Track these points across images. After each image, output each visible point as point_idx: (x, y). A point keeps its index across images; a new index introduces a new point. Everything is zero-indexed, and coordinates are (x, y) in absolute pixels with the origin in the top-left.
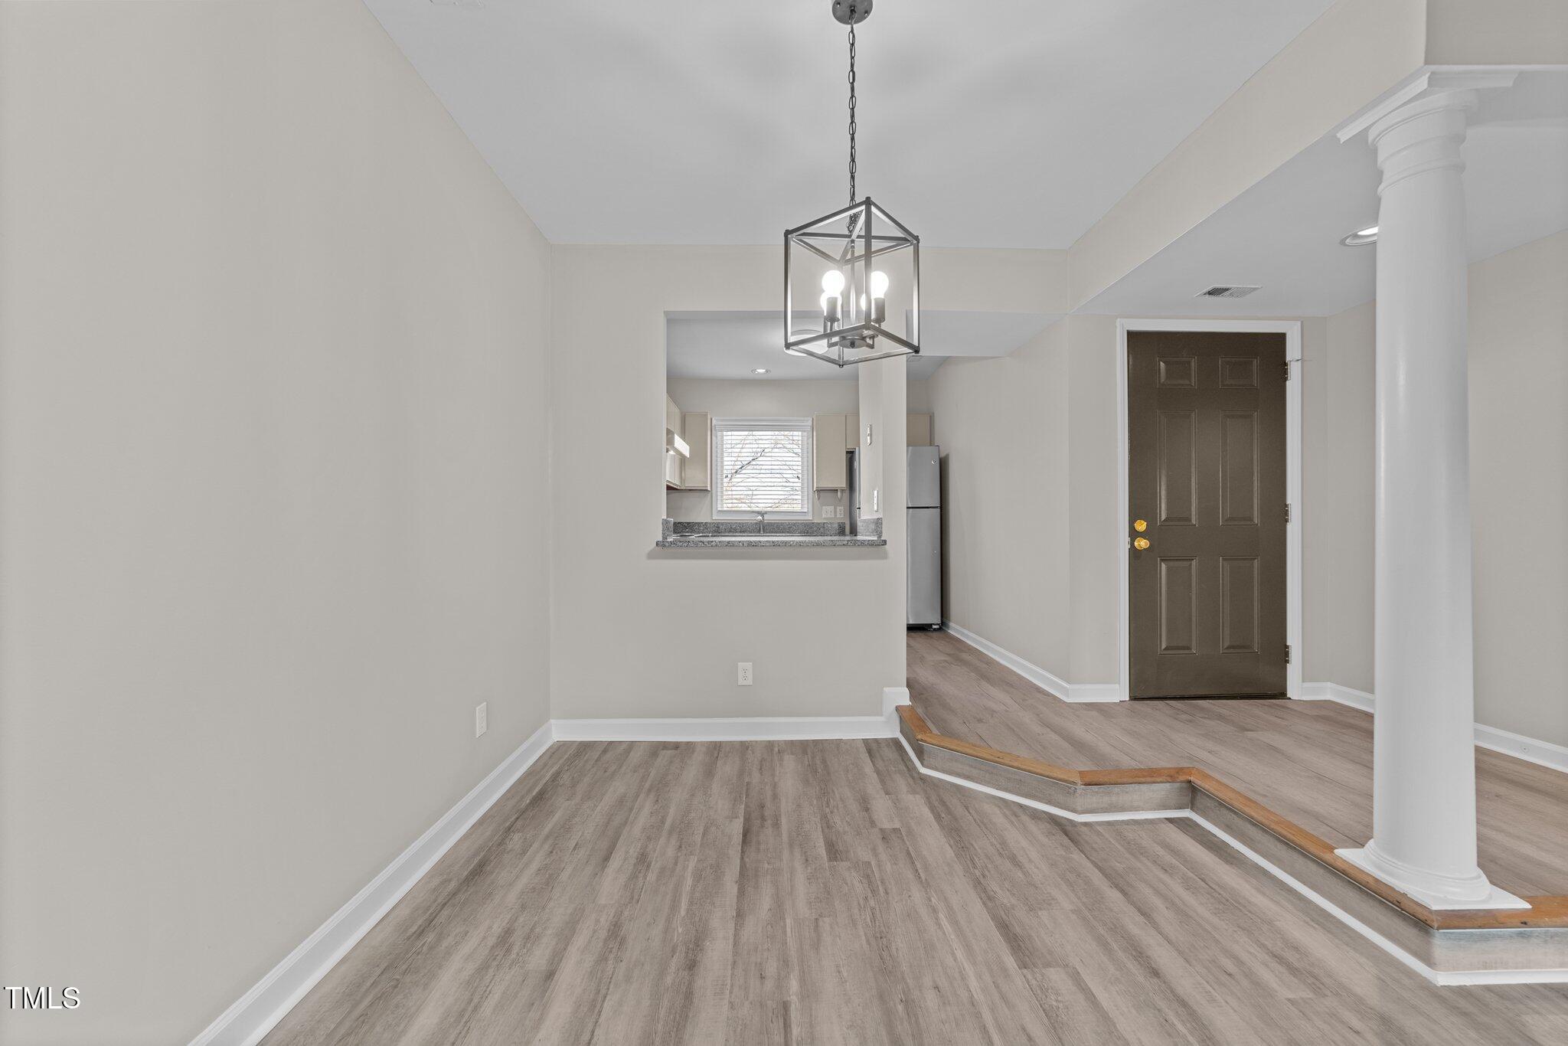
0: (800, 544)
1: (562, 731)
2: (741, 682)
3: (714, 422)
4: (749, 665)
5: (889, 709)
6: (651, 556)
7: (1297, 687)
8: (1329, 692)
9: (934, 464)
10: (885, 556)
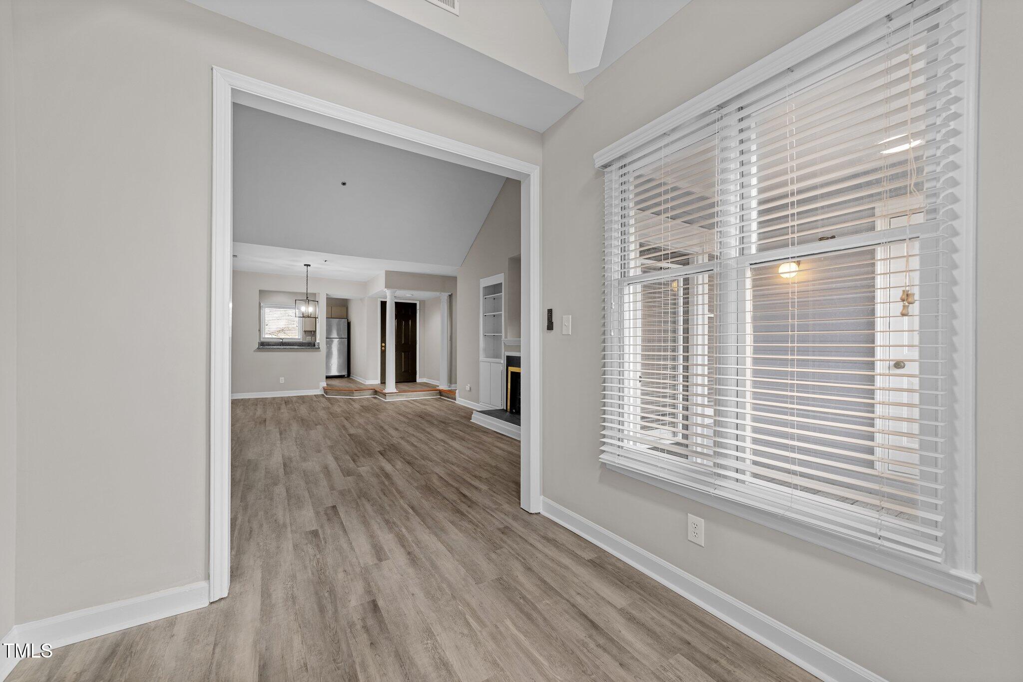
0: (297, 348)
2: (281, 382)
4: (283, 378)
5: (321, 387)
6: (255, 351)
7: (418, 380)
8: (425, 380)
9: (346, 324)
10: (320, 351)
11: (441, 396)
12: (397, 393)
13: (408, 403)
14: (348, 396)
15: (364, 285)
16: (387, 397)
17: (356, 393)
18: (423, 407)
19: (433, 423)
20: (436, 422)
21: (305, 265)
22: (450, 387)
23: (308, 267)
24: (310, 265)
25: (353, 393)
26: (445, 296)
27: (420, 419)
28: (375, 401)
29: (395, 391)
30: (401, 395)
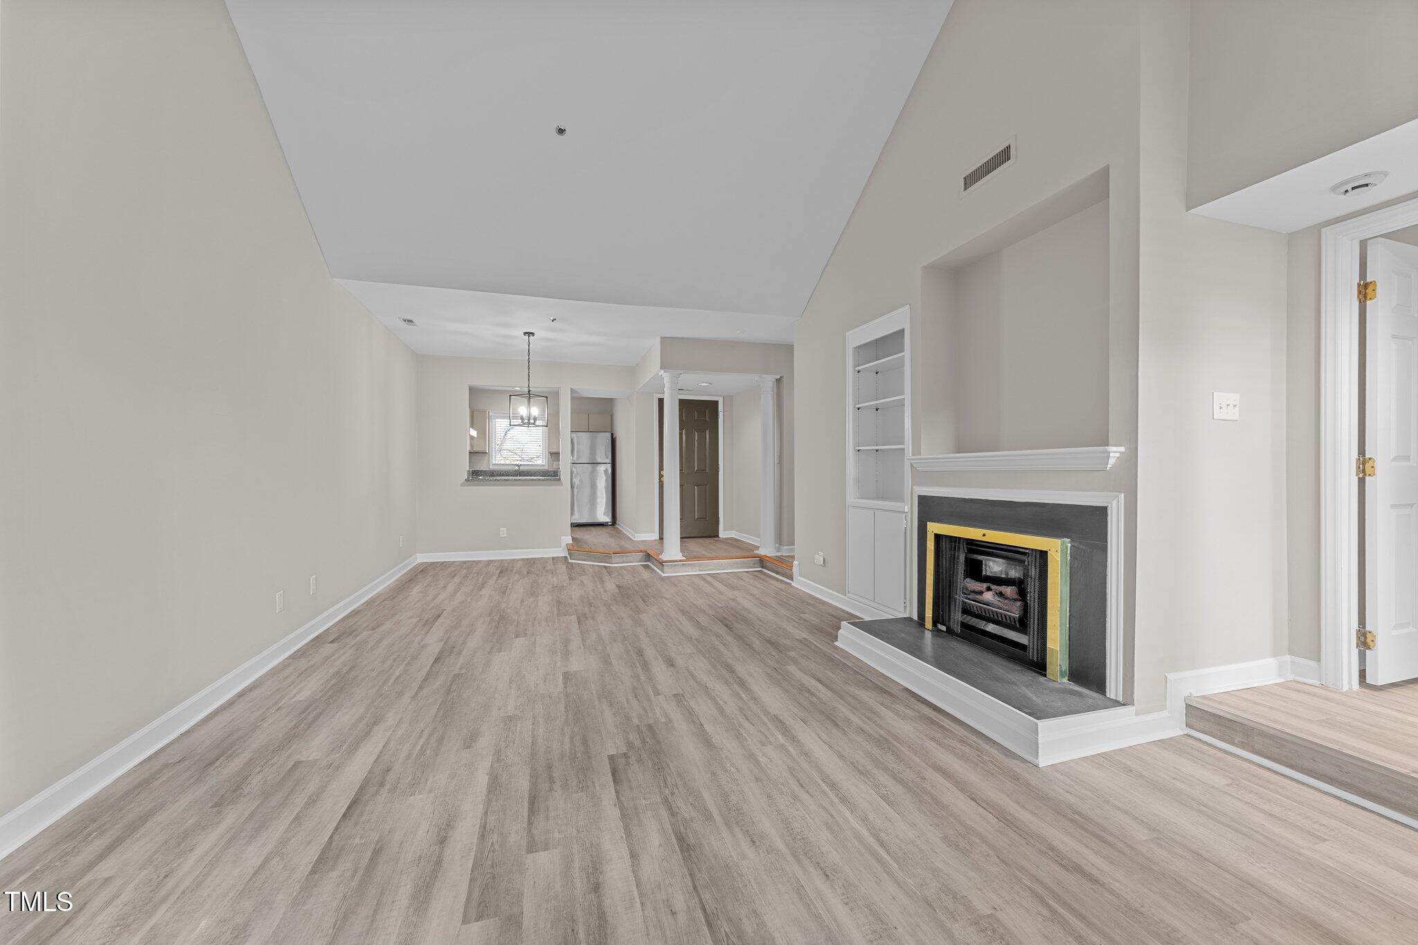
1: (422, 558)
2: (502, 536)
3: (491, 414)
4: (505, 529)
5: (564, 545)
6: (462, 485)
7: (722, 534)
8: (733, 534)
9: (610, 441)
10: (562, 485)
11: (762, 567)
12: (683, 561)
13: (702, 583)
14: (600, 562)
15: (631, 371)
16: (666, 569)
17: (615, 558)
18: (731, 594)
19: (750, 646)
20: (757, 644)
21: (525, 333)
22: (778, 551)
23: (531, 337)
24: (533, 334)
25: (611, 557)
26: (770, 380)
27: (722, 630)
28: (646, 575)
29: (680, 557)
30: (689, 565)
